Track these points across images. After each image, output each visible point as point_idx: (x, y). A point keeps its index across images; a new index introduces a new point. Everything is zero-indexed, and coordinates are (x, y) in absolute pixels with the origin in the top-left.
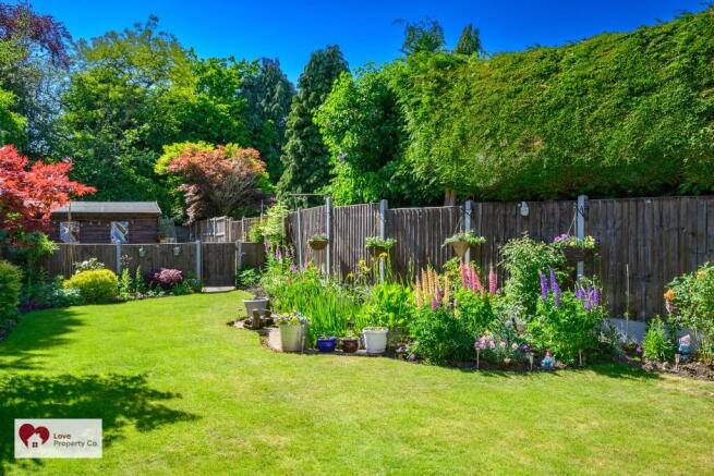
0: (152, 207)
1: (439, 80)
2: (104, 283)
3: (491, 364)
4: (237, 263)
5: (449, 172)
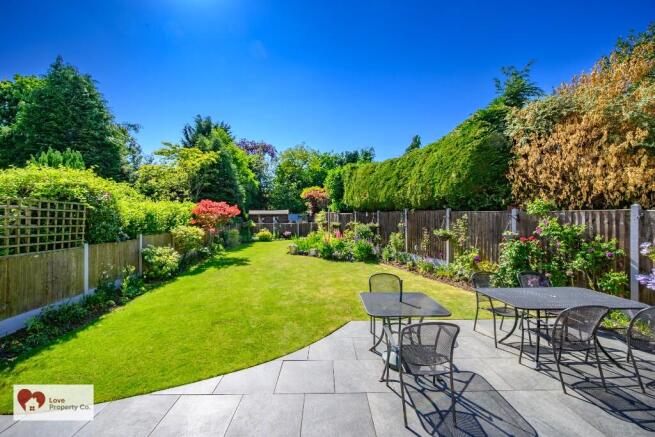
2: (267, 236)
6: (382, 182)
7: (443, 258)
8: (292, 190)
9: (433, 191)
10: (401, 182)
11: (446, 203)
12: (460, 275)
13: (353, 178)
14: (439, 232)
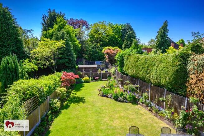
0: (96, 66)
1: (128, 57)
2: (87, 80)
3: (120, 101)
4: (108, 76)
5: (127, 72)
6: (141, 68)
7: (162, 107)
8: (98, 47)
9: (160, 80)
10: (148, 72)
11: (165, 87)
12: (167, 117)
13: (129, 60)
14: (161, 99)
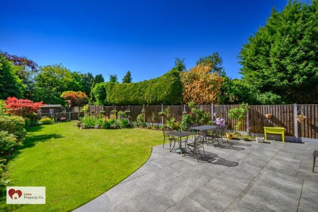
0: (60, 106)
1: (111, 87)
2: (48, 121)
3: (113, 128)
4: (78, 116)
5: (112, 101)
6: (131, 93)
9: (157, 98)
11: (161, 102)
13: (113, 89)
14: (161, 113)
